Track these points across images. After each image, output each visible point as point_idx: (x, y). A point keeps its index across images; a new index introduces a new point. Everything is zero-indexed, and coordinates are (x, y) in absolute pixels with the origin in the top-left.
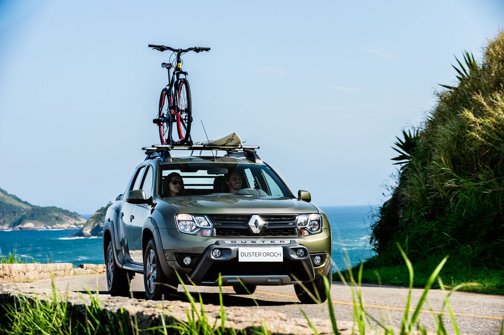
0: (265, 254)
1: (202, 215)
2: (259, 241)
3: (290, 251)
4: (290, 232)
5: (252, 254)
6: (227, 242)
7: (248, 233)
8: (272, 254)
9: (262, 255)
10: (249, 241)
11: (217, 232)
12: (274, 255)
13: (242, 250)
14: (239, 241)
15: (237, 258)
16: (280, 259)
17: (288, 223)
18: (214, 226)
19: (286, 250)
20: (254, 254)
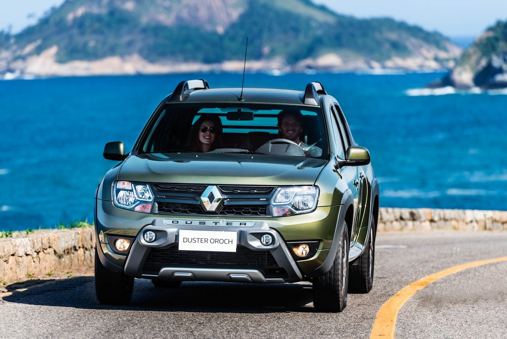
0: (212, 241)
1: (144, 184)
2: (210, 222)
3: (249, 237)
4: (263, 211)
5: (197, 240)
6: (165, 223)
7: (200, 210)
8: (221, 241)
9: (209, 241)
10: (196, 221)
11: (159, 207)
12: (224, 241)
13: (183, 234)
14: (182, 221)
15: (176, 245)
16: (232, 248)
17: (259, 198)
18: (155, 200)
19: (241, 235)
20: (200, 240)
